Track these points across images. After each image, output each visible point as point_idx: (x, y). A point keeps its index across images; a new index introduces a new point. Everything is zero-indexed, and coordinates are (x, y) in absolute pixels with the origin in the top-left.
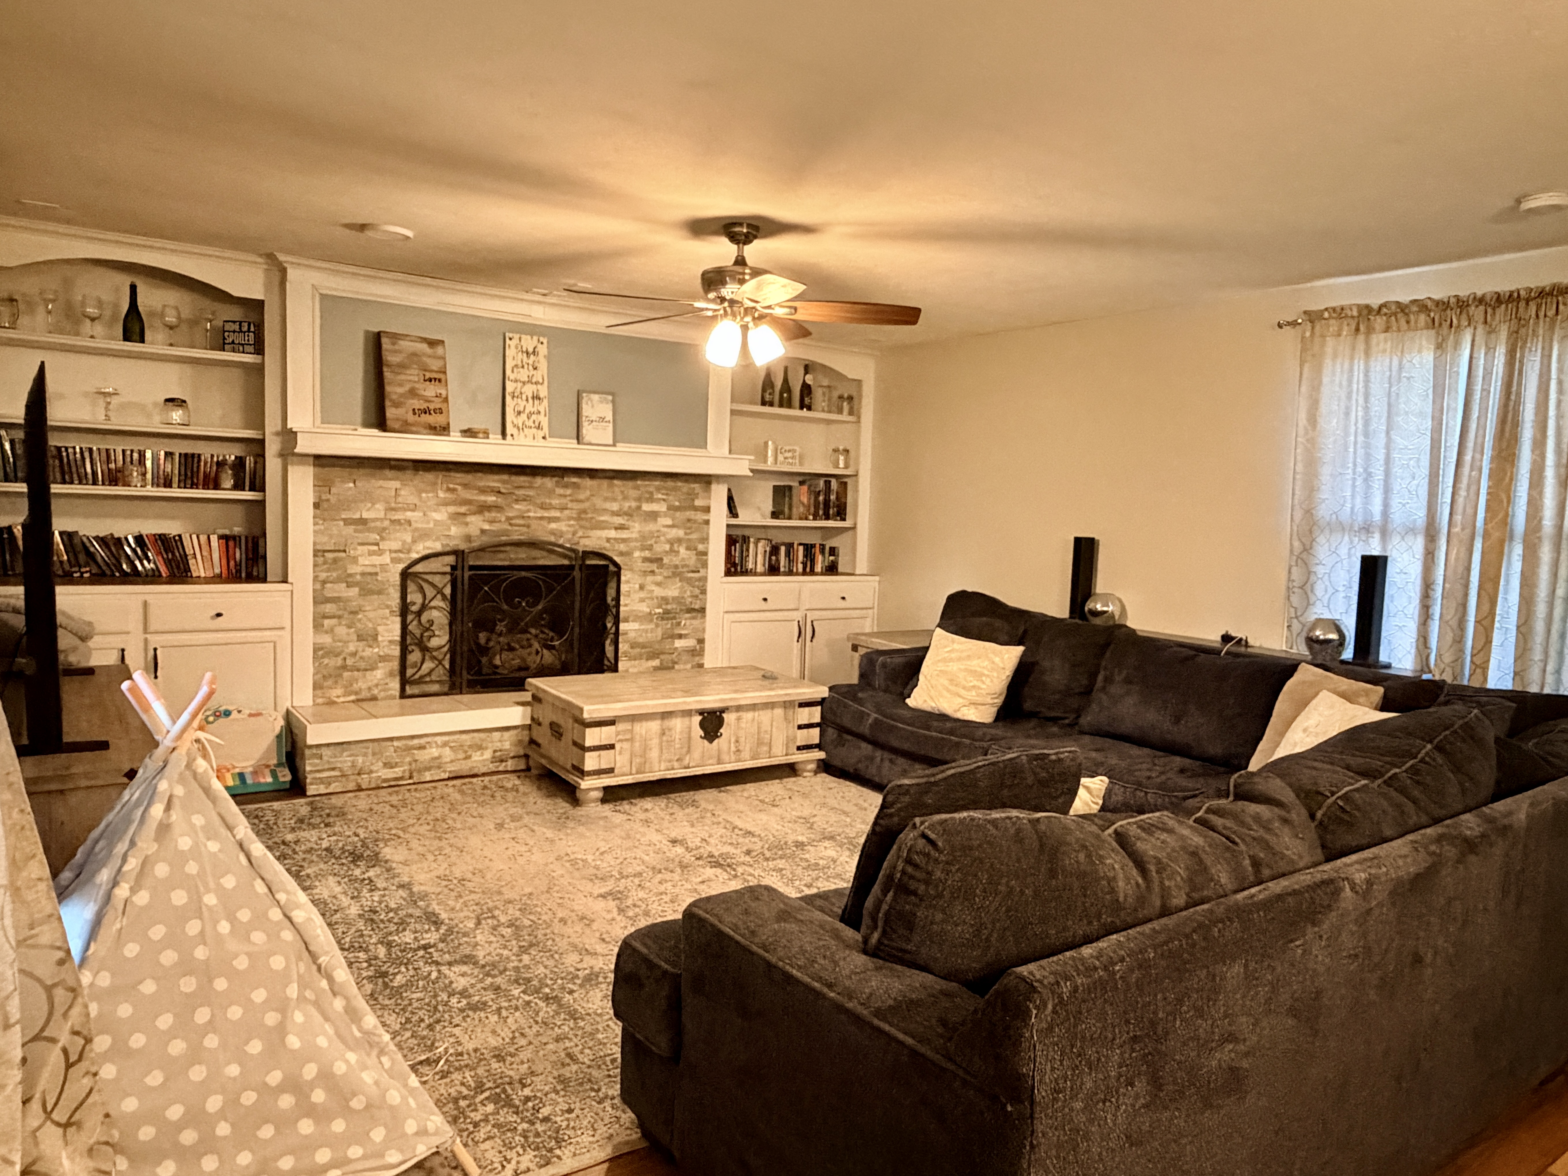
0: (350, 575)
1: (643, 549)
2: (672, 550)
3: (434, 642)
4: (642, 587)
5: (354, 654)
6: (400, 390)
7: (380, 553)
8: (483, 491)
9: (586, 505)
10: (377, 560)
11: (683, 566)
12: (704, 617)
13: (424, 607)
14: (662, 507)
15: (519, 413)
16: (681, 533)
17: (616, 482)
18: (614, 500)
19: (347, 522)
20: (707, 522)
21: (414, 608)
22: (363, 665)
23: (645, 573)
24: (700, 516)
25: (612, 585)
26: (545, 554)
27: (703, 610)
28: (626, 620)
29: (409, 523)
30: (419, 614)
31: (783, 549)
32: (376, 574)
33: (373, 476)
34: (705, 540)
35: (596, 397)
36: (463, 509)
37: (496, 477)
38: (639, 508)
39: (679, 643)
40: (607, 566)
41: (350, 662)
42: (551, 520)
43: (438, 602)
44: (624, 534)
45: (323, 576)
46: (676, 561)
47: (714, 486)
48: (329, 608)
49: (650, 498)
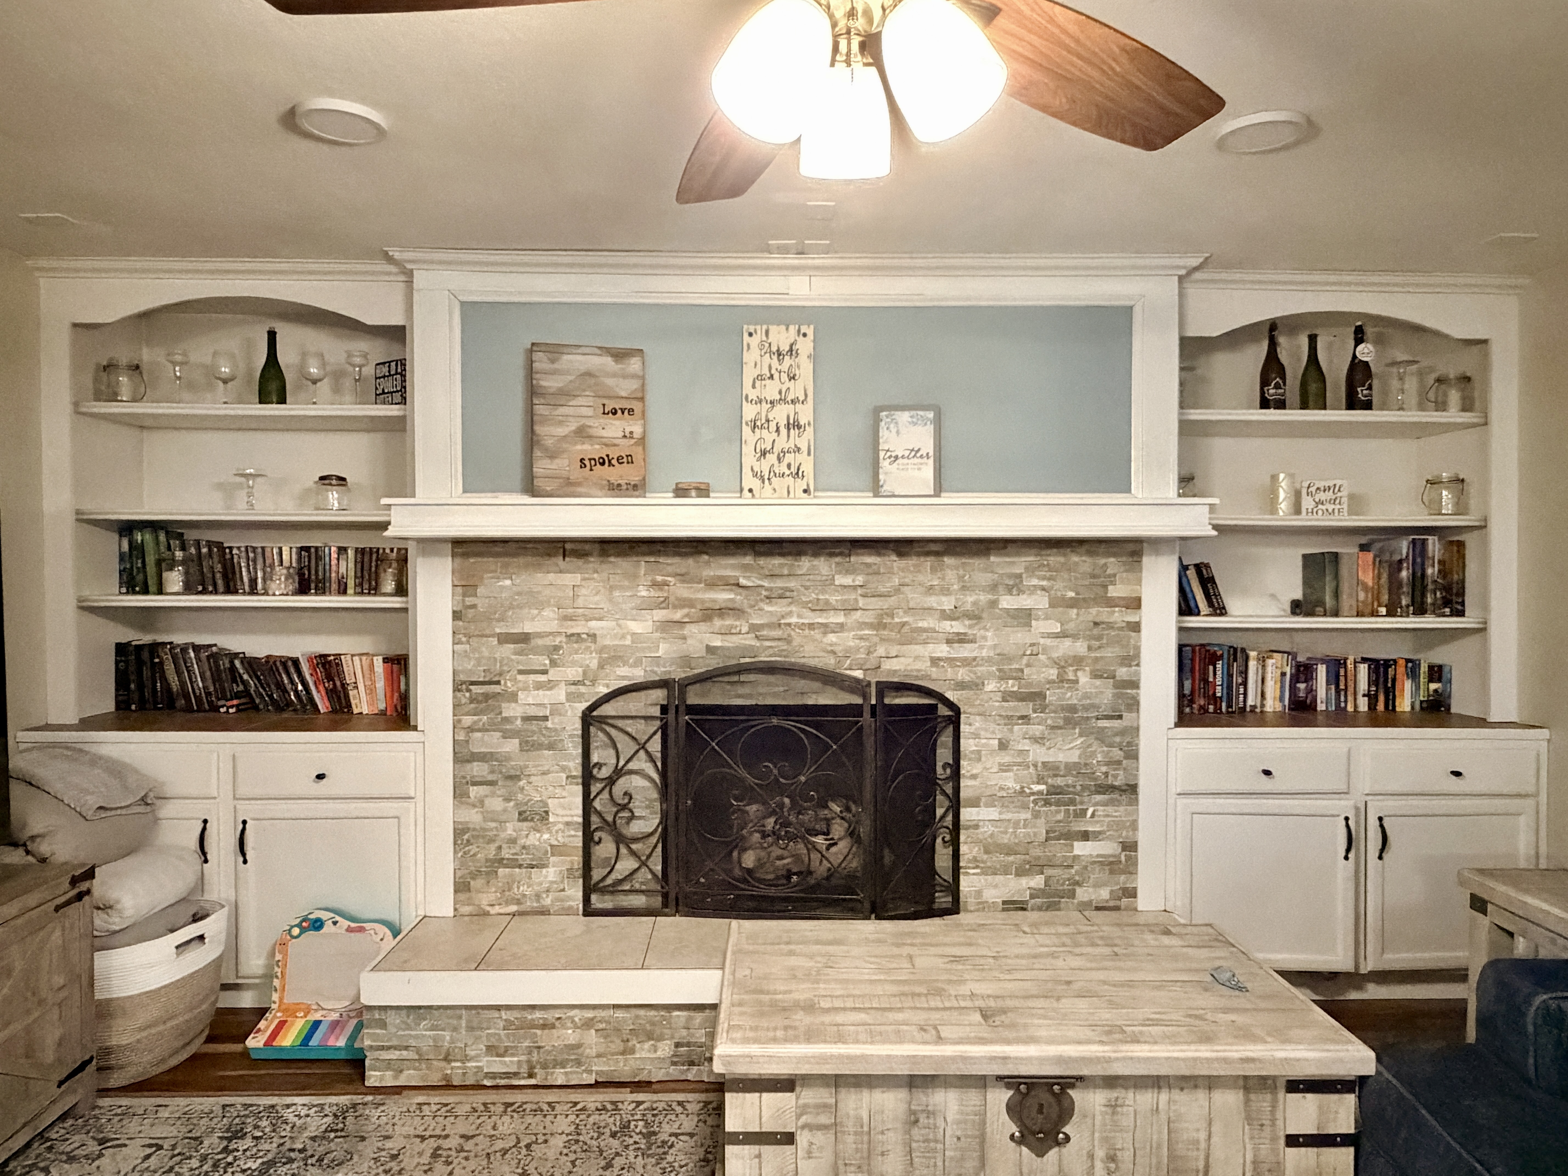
0: (506, 720)
1: (1003, 676)
2: (1062, 680)
3: (637, 828)
4: (1003, 745)
5: (513, 841)
6: (561, 431)
7: (550, 685)
8: (712, 584)
9: (892, 601)
10: (545, 697)
11: (1086, 708)
12: (1135, 802)
13: (618, 773)
14: (1038, 602)
15: (764, 453)
16: (1080, 647)
17: (948, 560)
18: (945, 591)
19: (505, 639)
20: (1136, 627)
21: (605, 773)
22: (525, 858)
23: (1010, 720)
24: (1119, 616)
25: (945, 738)
26: (816, 685)
27: (1132, 789)
28: (975, 803)
29: (593, 637)
30: (611, 781)
31: (1322, 671)
32: (546, 718)
33: (538, 567)
34: (1132, 659)
35: (904, 417)
36: (678, 615)
37: (732, 561)
38: (994, 604)
39: (1081, 848)
40: (935, 707)
41: (506, 853)
42: (826, 628)
43: (641, 763)
44: (965, 651)
45: (468, 720)
46: (1072, 698)
47: (1147, 561)
48: (478, 769)
49: (1015, 586)
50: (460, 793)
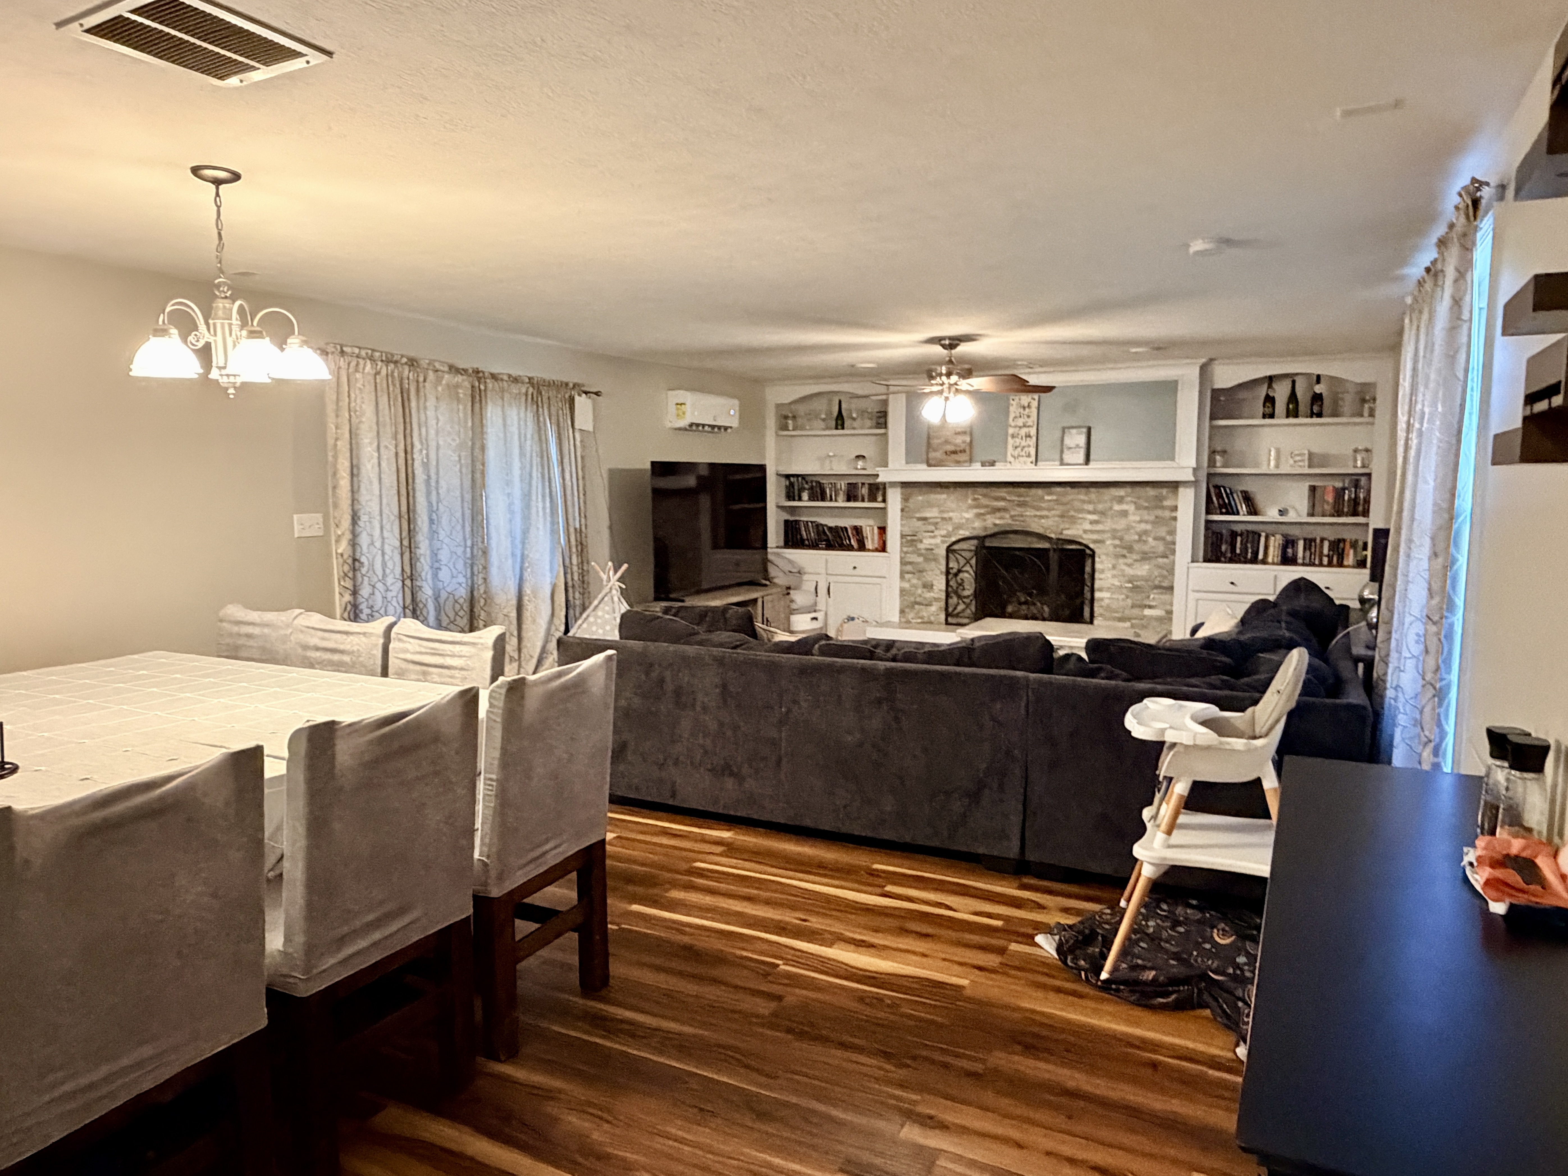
0: (920, 549)
1: (1114, 538)
2: (1139, 541)
3: (966, 593)
4: (1114, 567)
5: (920, 596)
6: (939, 441)
7: (934, 537)
8: (997, 499)
9: (1069, 506)
10: (933, 541)
11: (1150, 552)
12: (1172, 594)
13: (959, 571)
14: (1131, 508)
15: (1016, 447)
16: (1148, 527)
17: (1093, 490)
18: (1090, 502)
19: (920, 519)
20: (1175, 519)
21: (955, 571)
22: (924, 602)
23: (1117, 556)
24: (1167, 514)
25: (1089, 562)
26: (1035, 540)
27: (1171, 588)
28: (1101, 590)
29: (950, 519)
30: (956, 575)
32: (932, 549)
33: (931, 493)
34: (1172, 532)
35: (1074, 431)
36: (982, 511)
37: (1005, 490)
38: (1111, 508)
39: (1147, 612)
40: (1084, 550)
41: (918, 600)
42: (1041, 517)
43: (967, 568)
44: (1099, 527)
45: (905, 549)
46: (1146, 548)
47: (1181, 490)
48: (909, 568)
49: (1121, 500)
50: (902, 577)
